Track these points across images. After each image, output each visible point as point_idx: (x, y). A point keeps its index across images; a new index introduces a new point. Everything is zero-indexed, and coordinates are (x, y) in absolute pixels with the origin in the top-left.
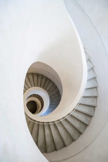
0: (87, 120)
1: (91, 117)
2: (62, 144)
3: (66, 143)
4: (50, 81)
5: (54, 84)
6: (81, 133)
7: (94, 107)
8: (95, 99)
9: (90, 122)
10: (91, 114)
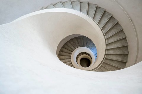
0: (107, 16)
1: (105, 12)
2: (123, 41)
3: (123, 37)
4: (66, 44)
5: (69, 41)
6: (117, 23)
7: (97, 7)
8: (91, 6)
9: (109, 14)
10: (103, 11)
